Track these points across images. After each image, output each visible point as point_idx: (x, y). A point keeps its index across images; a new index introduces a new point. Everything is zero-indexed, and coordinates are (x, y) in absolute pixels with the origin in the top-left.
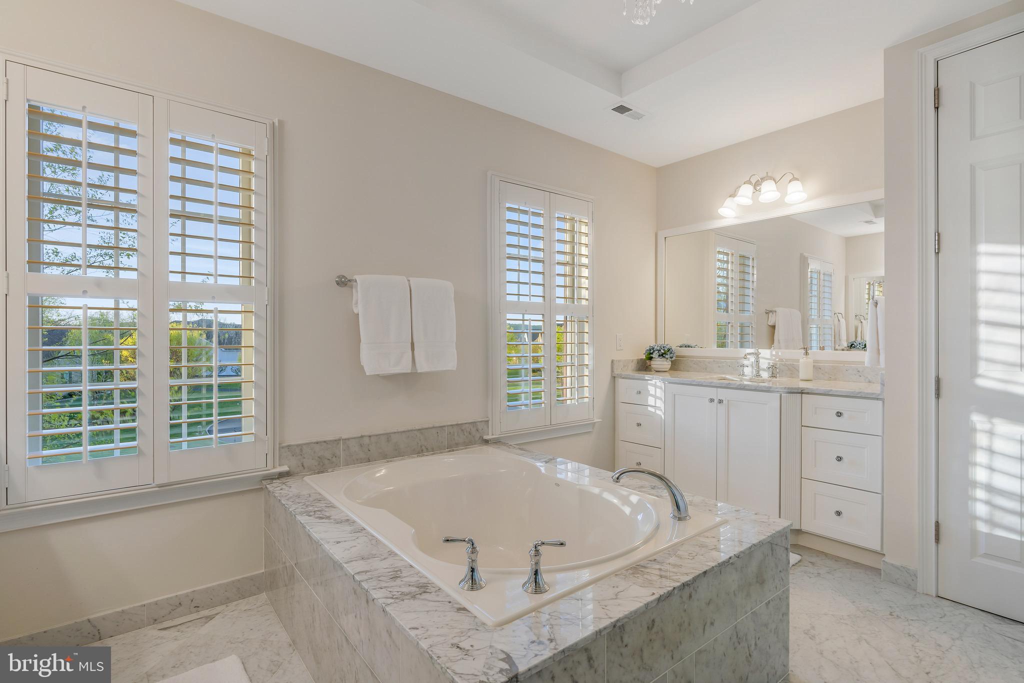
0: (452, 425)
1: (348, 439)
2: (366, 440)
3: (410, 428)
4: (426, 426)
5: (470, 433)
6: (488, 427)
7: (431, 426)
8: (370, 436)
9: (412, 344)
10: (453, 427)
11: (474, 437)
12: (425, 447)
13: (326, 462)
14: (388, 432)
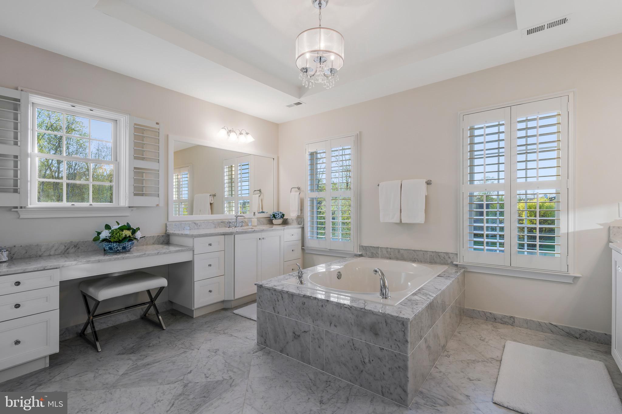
0: (432, 252)
1: (382, 248)
2: (389, 250)
3: (409, 249)
4: (416, 249)
5: (444, 258)
6: (457, 258)
7: (419, 249)
8: (391, 248)
9: (401, 210)
10: (433, 253)
11: (447, 261)
12: (417, 259)
13: (374, 255)
14: (399, 248)
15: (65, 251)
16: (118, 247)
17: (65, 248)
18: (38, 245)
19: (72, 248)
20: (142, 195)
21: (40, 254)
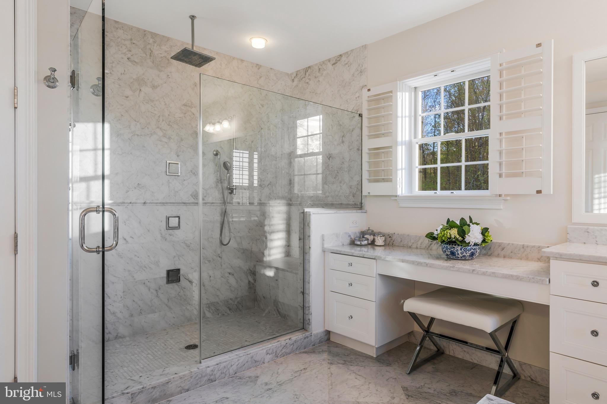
15: (429, 247)
16: (464, 252)
17: (428, 244)
18: (408, 235)
19: (435, 244)
20: (520, 175)
21: (410, 244)
